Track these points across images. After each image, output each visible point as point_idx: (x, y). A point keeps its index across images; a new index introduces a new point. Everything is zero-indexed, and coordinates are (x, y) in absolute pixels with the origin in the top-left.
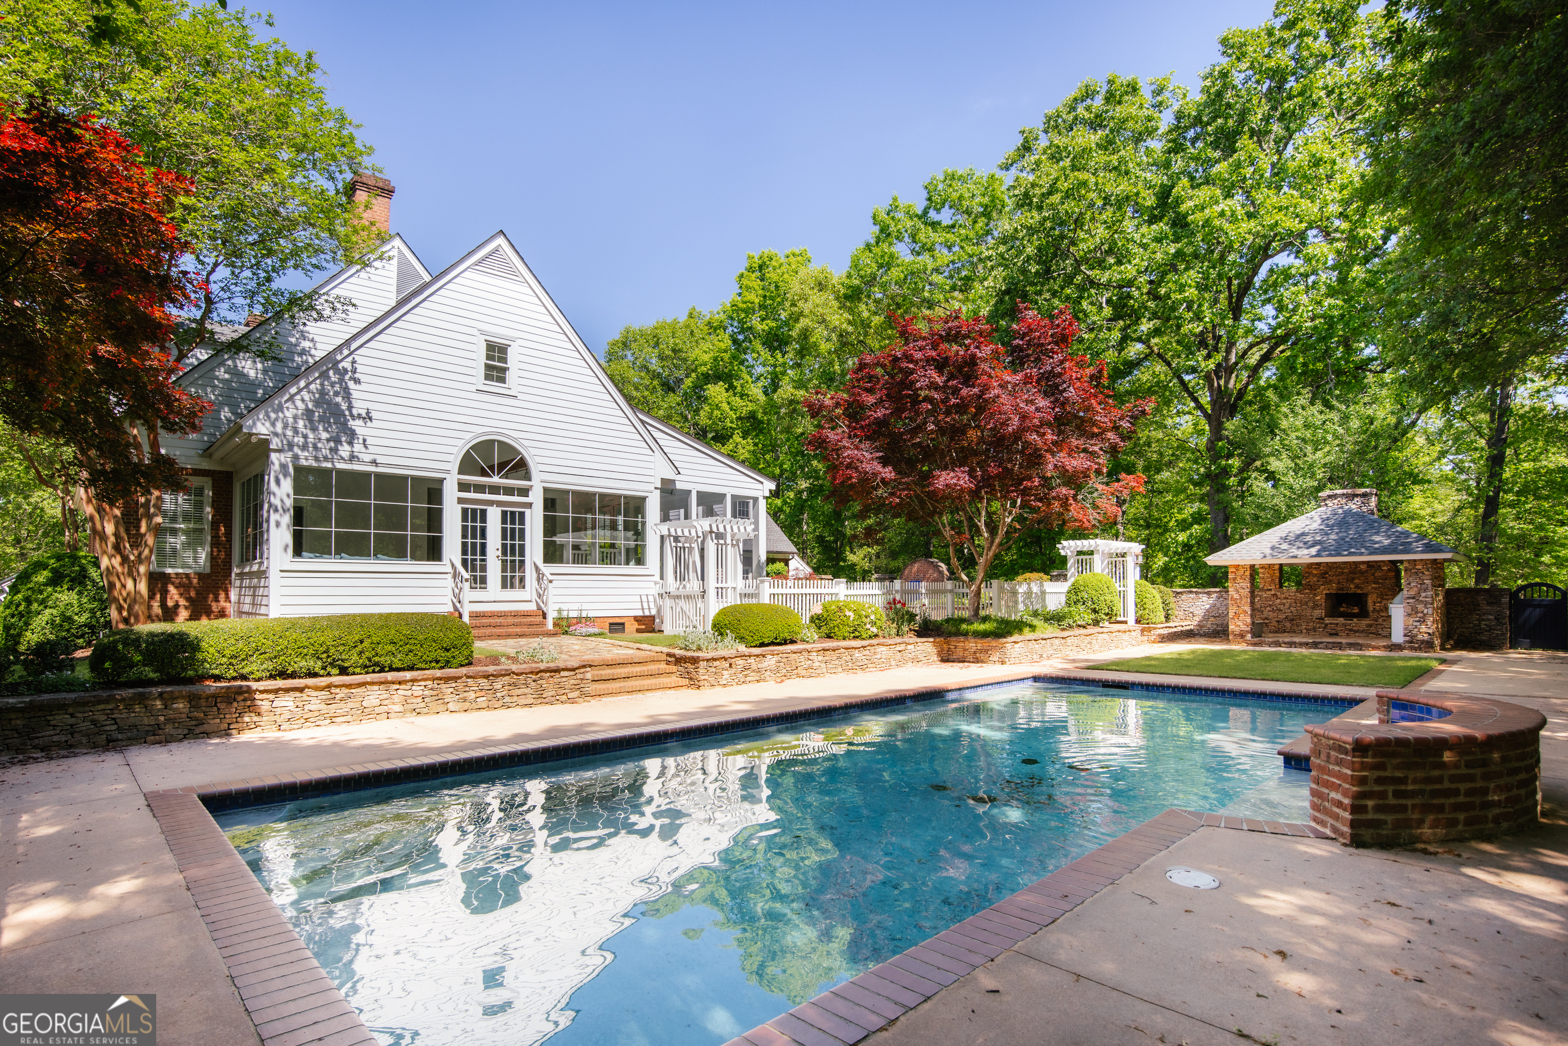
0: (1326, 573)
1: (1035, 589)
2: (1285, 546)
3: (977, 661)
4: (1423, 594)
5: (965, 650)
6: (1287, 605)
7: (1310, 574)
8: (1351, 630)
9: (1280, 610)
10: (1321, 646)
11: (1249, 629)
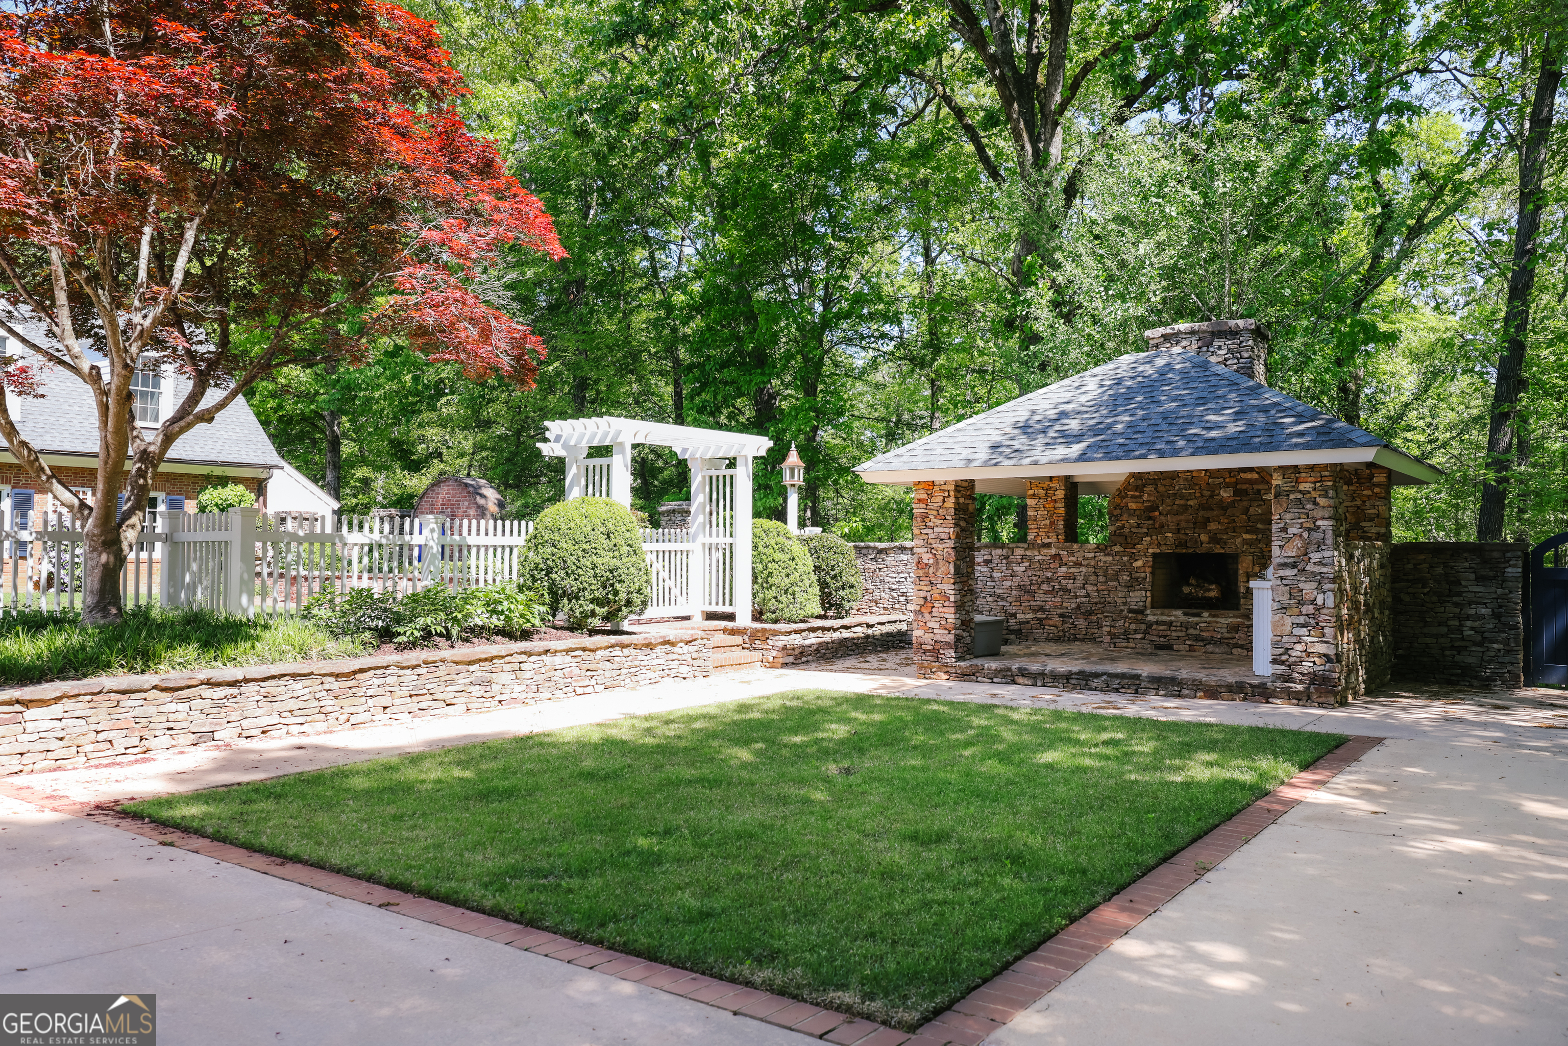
0: (1154, 508)
2: (1020, 442)
4: (1315, 557)
6: (1080, 580)
7: (1124, 509)
8: (1197, 638)
9: (1067, 591)
10: (1095, 683)
11: (950, 638)
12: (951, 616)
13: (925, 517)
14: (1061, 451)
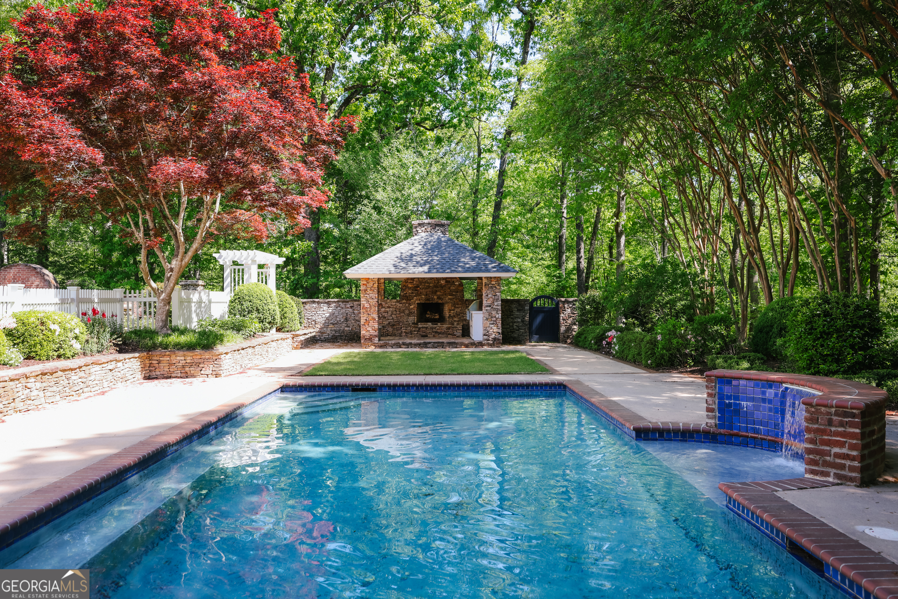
0: (418, 287)
1: (204, 298)
3: (187, 376)
4: (496, 303)
5: (170, 364)
6: (390, 313)
7: (407, 287)
8: (436, 332)
9: (385, 317)
10: (429, 345)
11: (376, 333)
12: (376, 326)
13: (366, 290)
14: (421, 269)
